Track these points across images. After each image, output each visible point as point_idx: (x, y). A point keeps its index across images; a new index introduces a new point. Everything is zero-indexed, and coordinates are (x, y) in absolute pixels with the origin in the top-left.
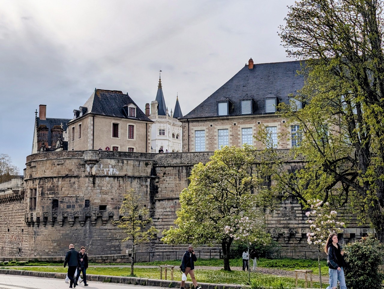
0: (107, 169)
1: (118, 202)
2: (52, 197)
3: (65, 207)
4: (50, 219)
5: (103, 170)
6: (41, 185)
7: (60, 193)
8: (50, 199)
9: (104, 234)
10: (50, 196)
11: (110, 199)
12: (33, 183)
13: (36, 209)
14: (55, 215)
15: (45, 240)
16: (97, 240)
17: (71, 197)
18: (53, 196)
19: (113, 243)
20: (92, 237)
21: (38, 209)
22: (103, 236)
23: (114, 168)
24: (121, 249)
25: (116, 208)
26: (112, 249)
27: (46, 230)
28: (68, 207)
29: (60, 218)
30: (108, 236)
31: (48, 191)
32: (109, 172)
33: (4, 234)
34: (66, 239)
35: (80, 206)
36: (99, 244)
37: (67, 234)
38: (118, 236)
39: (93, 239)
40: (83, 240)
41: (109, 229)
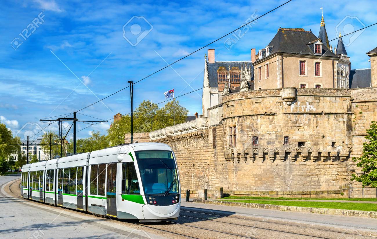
0: (305, 106)
1: (317, 138)
2: (251, 135)
3: (266, 144)
4: (251, 155)
5: (301, 107)
6: (240, 123)
7: (259, 130)
8: (250, 136)
9: (304, 170)
10: (250, 133)
11: (308, 136)
12: (232, 121)
13: (237, 146)
14: (256, 151)
15: (246, 175)
16: (297, 175)
17: (271, 134)
18: (253, 133)
19: (313, 179)
20: (292, 173)
21: (239, 146)
22: (303, 172)
23: (311, 105)
24: (321, 184)
25: (314, 144)
26: (312, 184)
27: (247, 166)
28: (268, 143)
29: (261, 154)
30: (307, 172)
31: (247, 128)
32: (307, 109)
33: (189, 169)
34: (267, 174)
35: (280, 142)
36: (299, 179)
37: (268, 170)
38: (318, 171)
39: (293, 174)
40: (284, 175)
41: (308, 165)
